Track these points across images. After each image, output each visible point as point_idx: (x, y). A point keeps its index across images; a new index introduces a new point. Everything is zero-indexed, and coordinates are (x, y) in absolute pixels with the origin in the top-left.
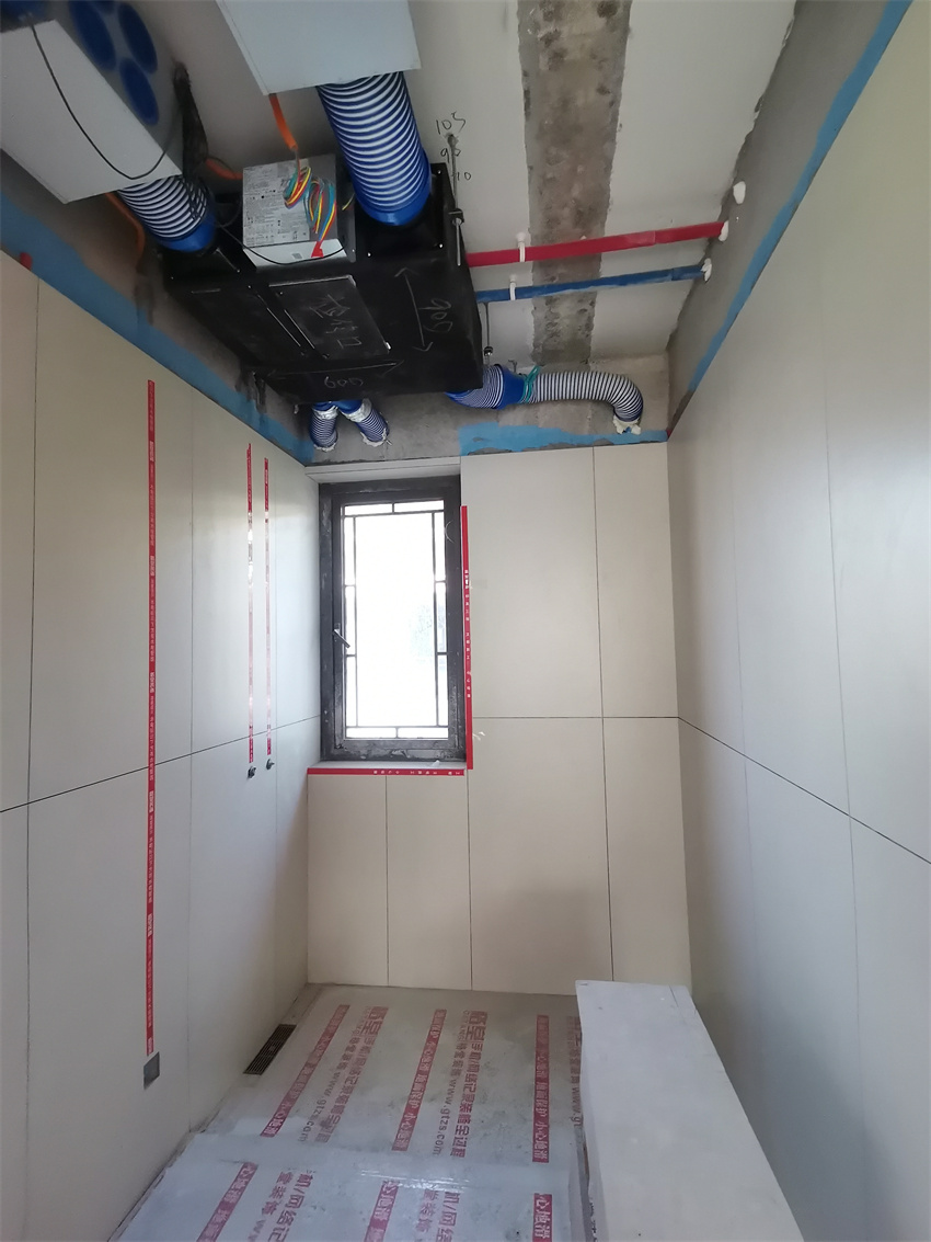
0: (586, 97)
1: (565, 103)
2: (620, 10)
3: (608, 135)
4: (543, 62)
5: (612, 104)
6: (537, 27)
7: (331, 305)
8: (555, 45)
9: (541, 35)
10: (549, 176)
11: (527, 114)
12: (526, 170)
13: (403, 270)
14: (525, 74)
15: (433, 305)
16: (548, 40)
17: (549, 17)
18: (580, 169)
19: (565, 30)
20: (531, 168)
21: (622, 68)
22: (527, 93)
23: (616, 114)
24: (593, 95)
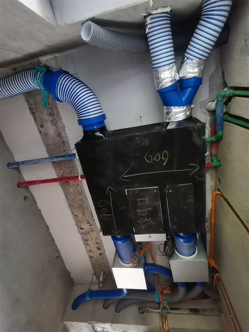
0: (80, 215)
1: (84, 214)
2: (79, 228)
3: (70, 206)
4: (91, 222)
5: (73, 213)
6: (94, 227)
7: (144, 224)
8: (90, 224)
9: (93, 226)
10: (81, 196)
11: (91, 212)
12: (88, 198)
13: (117, 233)
14: (94, 220)
15: (107, 216)
16: (91, 225)
17: (92, 229)
18: (73, 197)
19: (88, 227)
20: (86, 198)
21: (74, 220)
22: (93, 217)
23: (71, 211)
24: (78, 215)
